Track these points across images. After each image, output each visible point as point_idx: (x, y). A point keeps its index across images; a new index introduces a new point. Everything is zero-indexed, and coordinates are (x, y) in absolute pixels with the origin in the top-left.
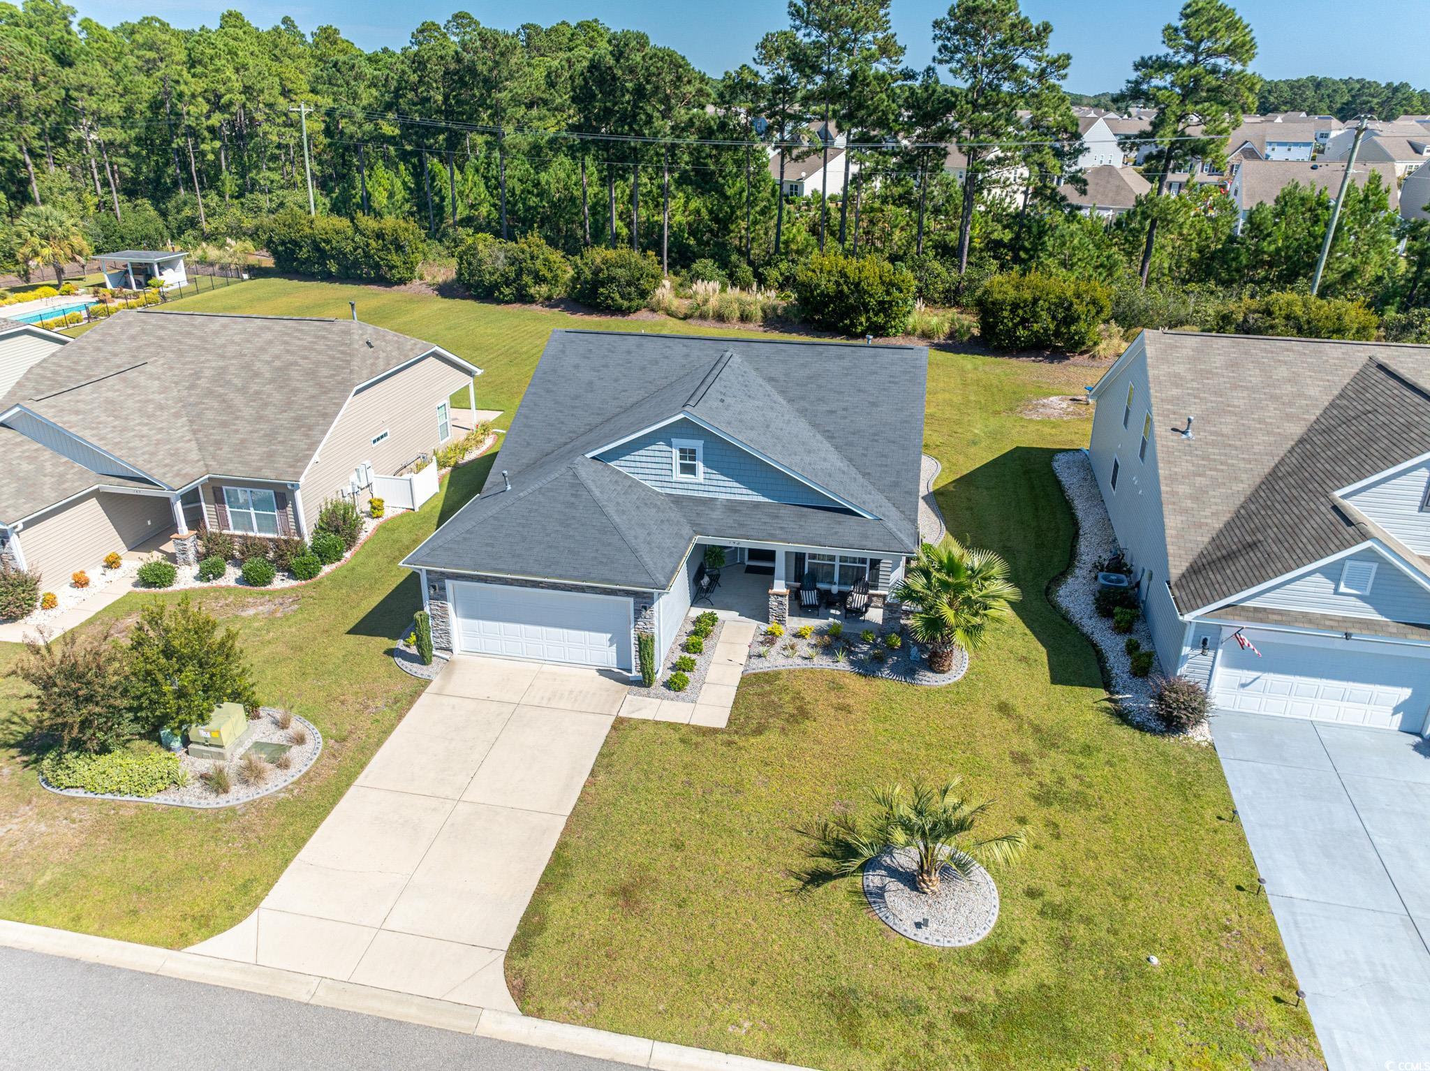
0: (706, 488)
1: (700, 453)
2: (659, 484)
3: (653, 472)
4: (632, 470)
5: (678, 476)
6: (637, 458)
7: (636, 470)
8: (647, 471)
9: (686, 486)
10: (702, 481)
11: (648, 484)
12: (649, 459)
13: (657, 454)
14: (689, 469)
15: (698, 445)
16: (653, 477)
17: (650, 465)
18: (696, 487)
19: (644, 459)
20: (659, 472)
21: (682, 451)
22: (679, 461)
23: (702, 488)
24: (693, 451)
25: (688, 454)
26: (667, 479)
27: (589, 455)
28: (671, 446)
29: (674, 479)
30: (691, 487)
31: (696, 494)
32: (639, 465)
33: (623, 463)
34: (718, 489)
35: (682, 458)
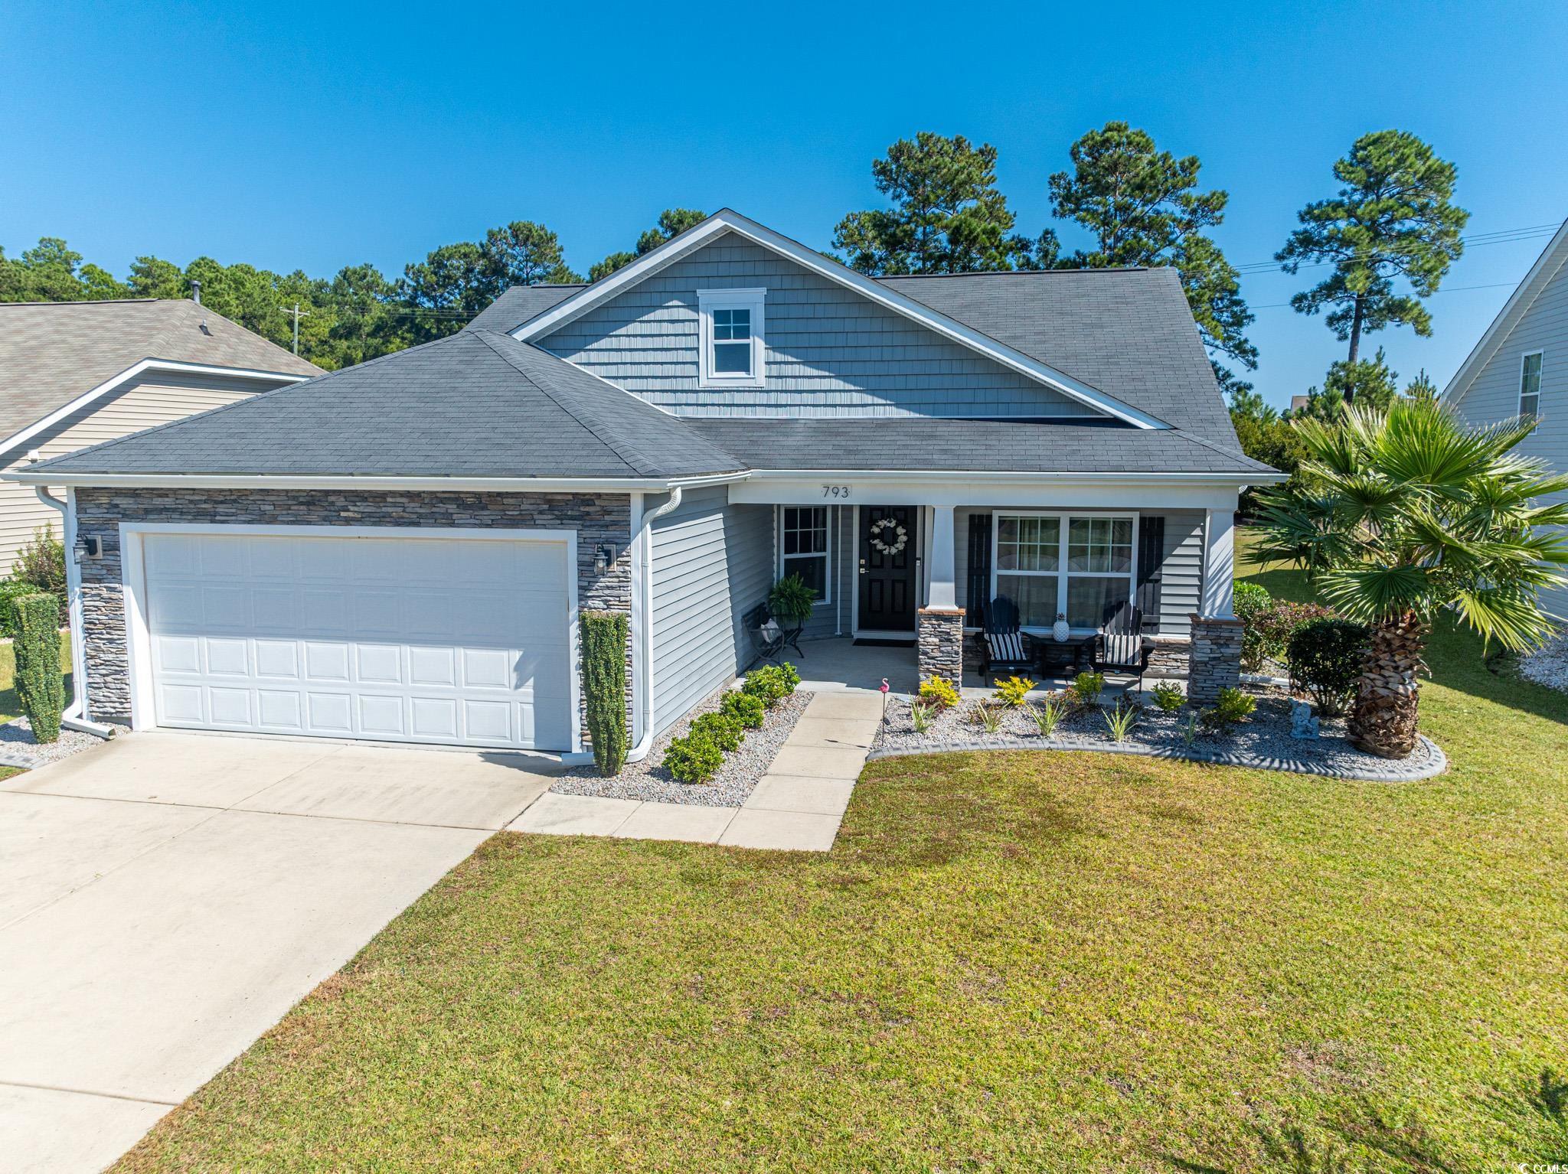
0: (773, 398)
1: (757, 320)
2: (670, 398)
3: (658, 370)
4: (613, 371)
5: (710, 375)
6: (625, 343)
7: (622, 371)
8: (645, 370)
9: (727, 398)
10: (762, 382)
11: (646, 399)
12: (649, 343)
13: (667, 328)
14: (733, 358)
15: (752, 299)
16: (658, 384)
17: (650, 357)
18: (749, 398)
19: (639, 343)
20: (670, 370)
21: (720, 316)
22: (712, 342)
23: (762, 398)
24: (743, 316)
25: (731, 322)
26: (687, 384)
27: (521, 335)
28: (694, 307)
29: (704, 383)
30: (738, 398)
31: (749, 414)
32: (627, 357)
33: (594, 357)
34: (797, 398)
35: (720, 333)
